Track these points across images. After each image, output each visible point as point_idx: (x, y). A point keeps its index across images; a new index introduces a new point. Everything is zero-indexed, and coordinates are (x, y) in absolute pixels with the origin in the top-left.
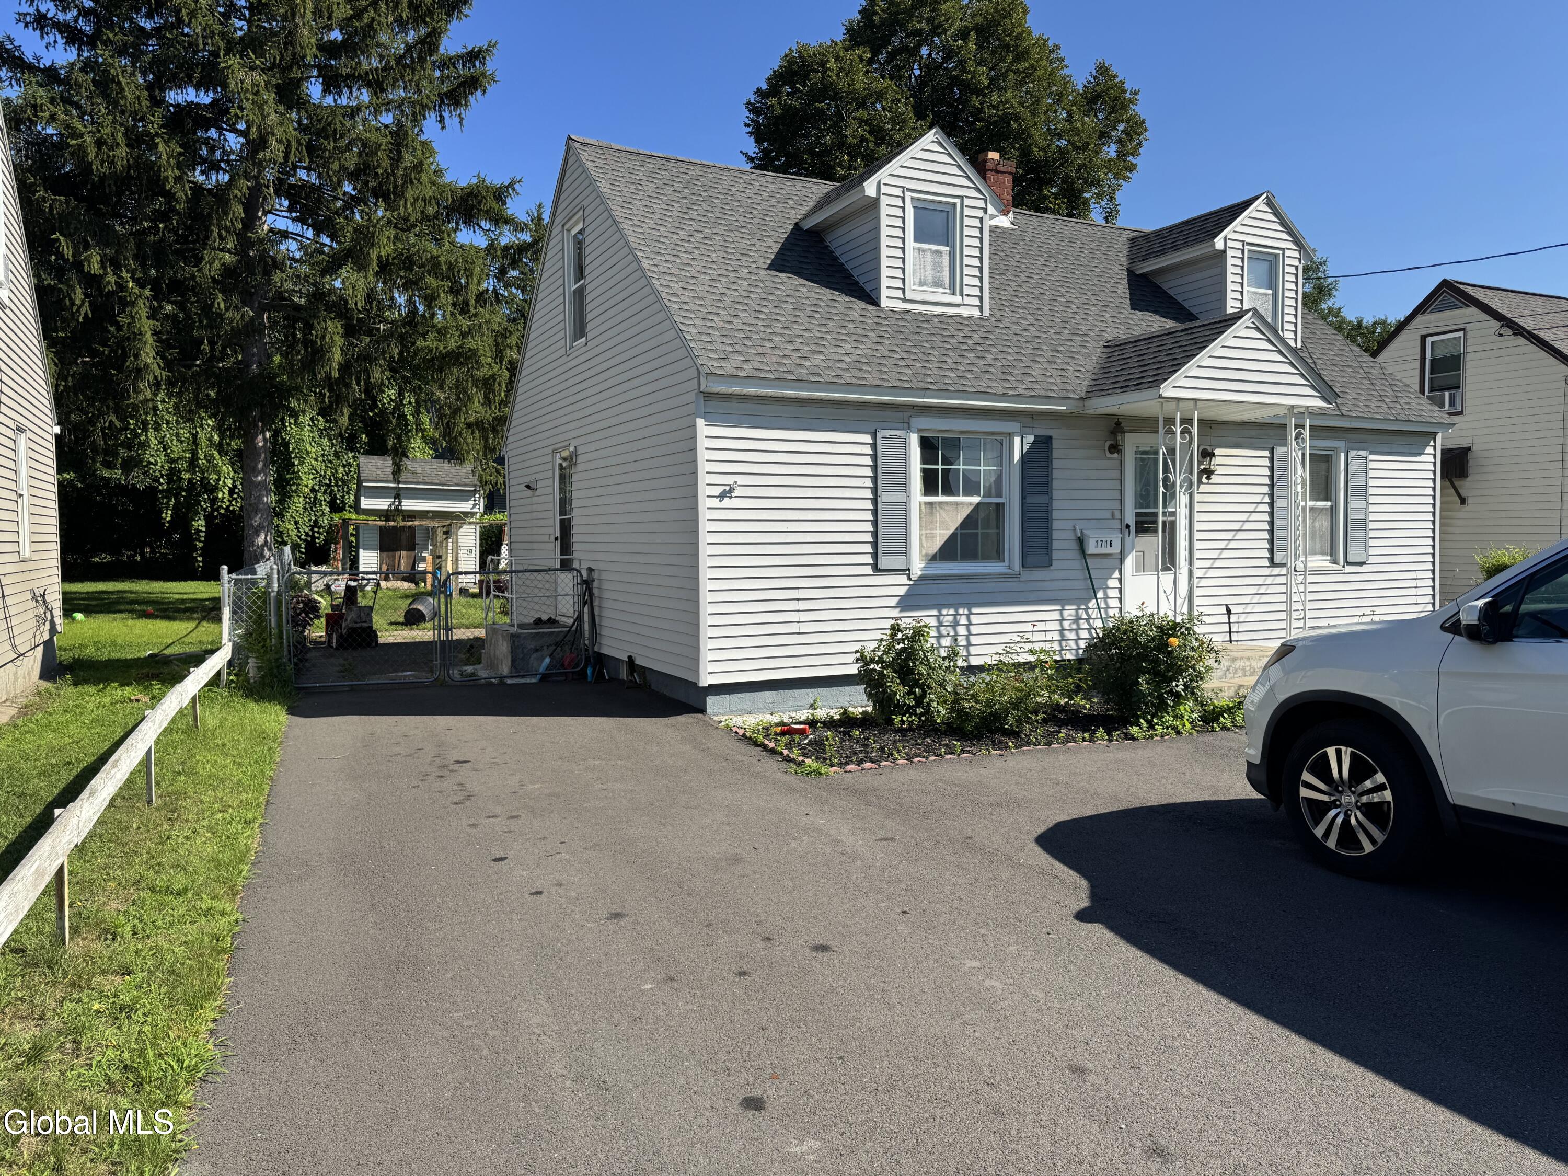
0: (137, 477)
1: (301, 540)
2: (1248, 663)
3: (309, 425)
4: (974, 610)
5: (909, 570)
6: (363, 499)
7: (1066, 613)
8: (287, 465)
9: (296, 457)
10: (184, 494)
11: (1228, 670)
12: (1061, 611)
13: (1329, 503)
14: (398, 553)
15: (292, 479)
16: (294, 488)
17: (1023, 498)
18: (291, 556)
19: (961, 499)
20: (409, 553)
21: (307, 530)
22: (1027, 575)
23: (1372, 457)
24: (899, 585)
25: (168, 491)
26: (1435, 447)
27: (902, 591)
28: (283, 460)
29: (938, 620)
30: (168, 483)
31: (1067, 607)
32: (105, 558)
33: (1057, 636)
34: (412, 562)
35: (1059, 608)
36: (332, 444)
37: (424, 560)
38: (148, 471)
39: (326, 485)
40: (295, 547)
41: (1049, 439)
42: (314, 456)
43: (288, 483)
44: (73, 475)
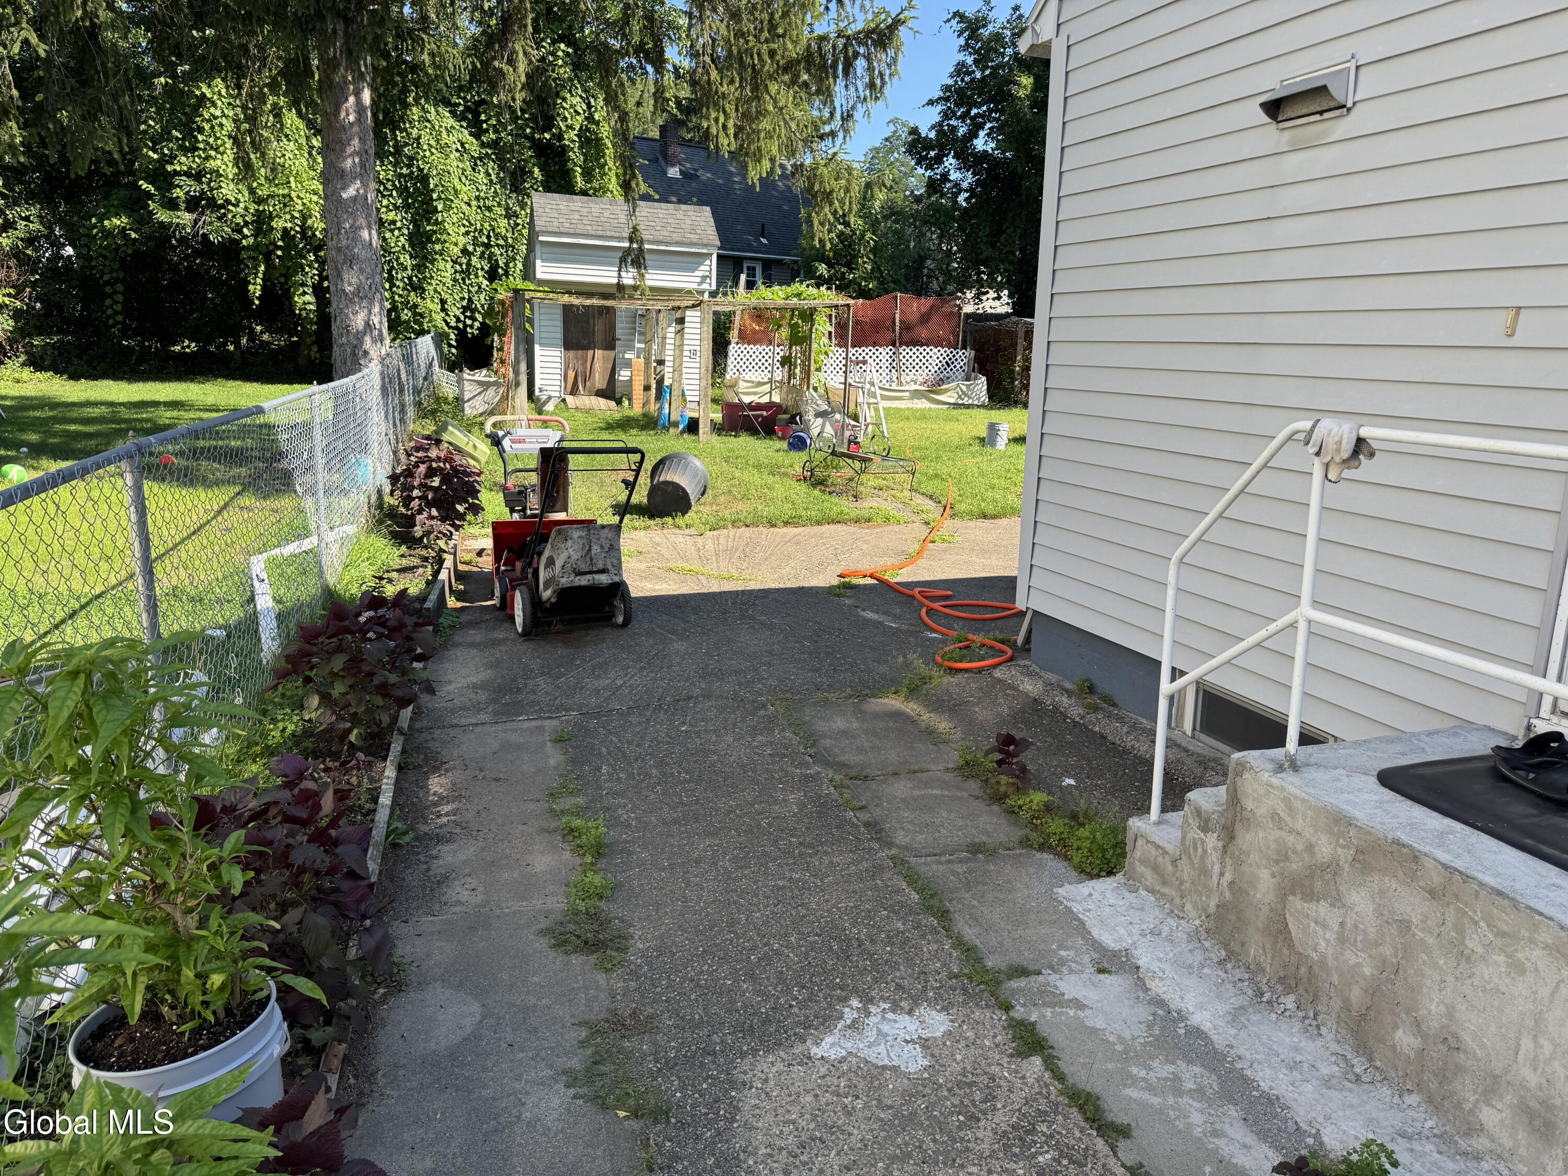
0: (211, 223)
1: (450, 327)
3: (457, 150)
6: (538, 263)
8: (427, 212)
9: (440, 198)
10: (279, 253)
14: (590, 352)
15: (435, 232)
16: (438, 247)
18: (433, 352)
20: (607, 353)
21: (458, 313)
25: (256, 247)
28: (423, 202)
30: (255, 236)
32: (188, 347)
34: (610, 366)
36: (491, 181)
37: (628, 364)
38: (224, 215)
39: (483, 244)
40: (440, 338)
42: (466, 199)
43: (429, 240)
44: (126, 221)
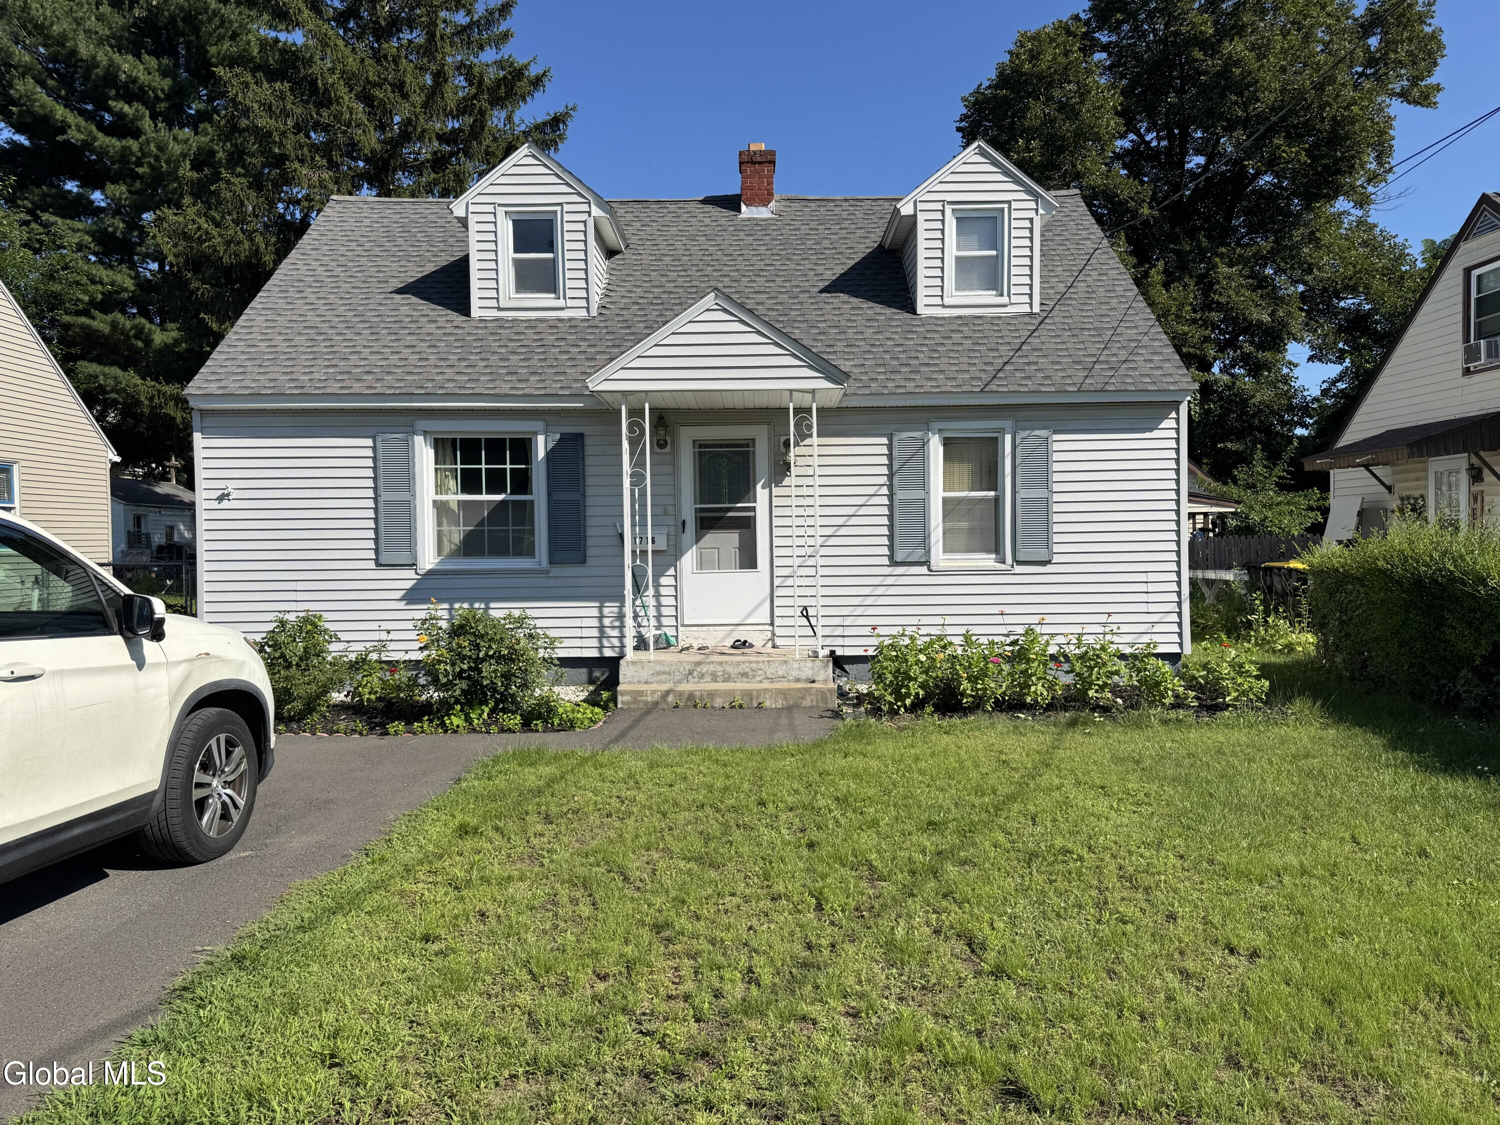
2: (719, 668)
4: (492, 605)
5: (414, 565)
7: (606, 611)
11: (690, 674)
12: (600, 608)
13: (992, 493)
17: (549, 495)
19: (484, 497)
22: (557, 571)
23: (1056, 437)
24: (406, 579)
26: (1177, 420)
27: (409, 585)
29: (450, 613)
31: (607, 604)
33: (595, 632)
35: (597, 604)
41: (580, 437)
